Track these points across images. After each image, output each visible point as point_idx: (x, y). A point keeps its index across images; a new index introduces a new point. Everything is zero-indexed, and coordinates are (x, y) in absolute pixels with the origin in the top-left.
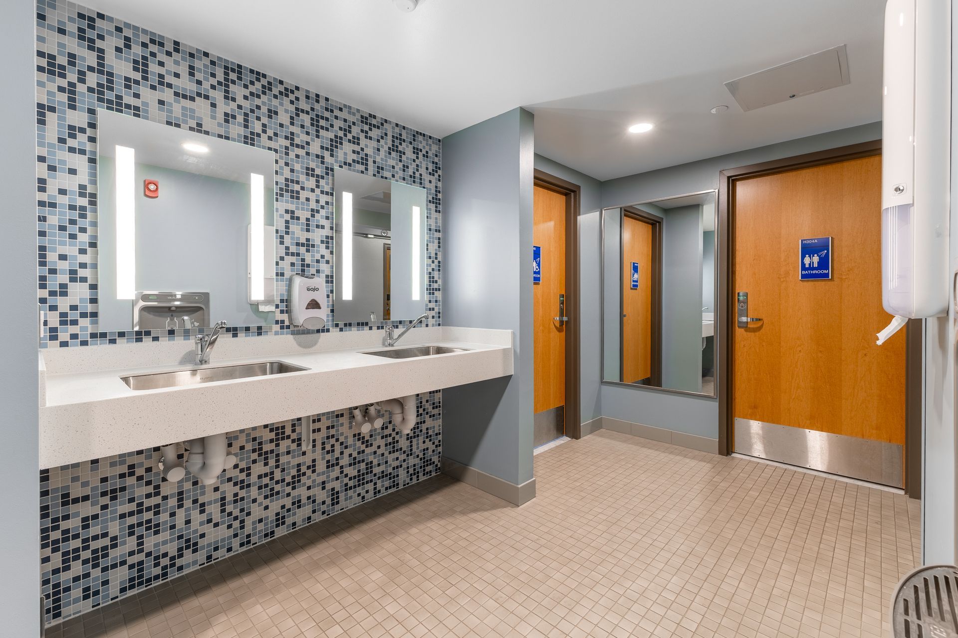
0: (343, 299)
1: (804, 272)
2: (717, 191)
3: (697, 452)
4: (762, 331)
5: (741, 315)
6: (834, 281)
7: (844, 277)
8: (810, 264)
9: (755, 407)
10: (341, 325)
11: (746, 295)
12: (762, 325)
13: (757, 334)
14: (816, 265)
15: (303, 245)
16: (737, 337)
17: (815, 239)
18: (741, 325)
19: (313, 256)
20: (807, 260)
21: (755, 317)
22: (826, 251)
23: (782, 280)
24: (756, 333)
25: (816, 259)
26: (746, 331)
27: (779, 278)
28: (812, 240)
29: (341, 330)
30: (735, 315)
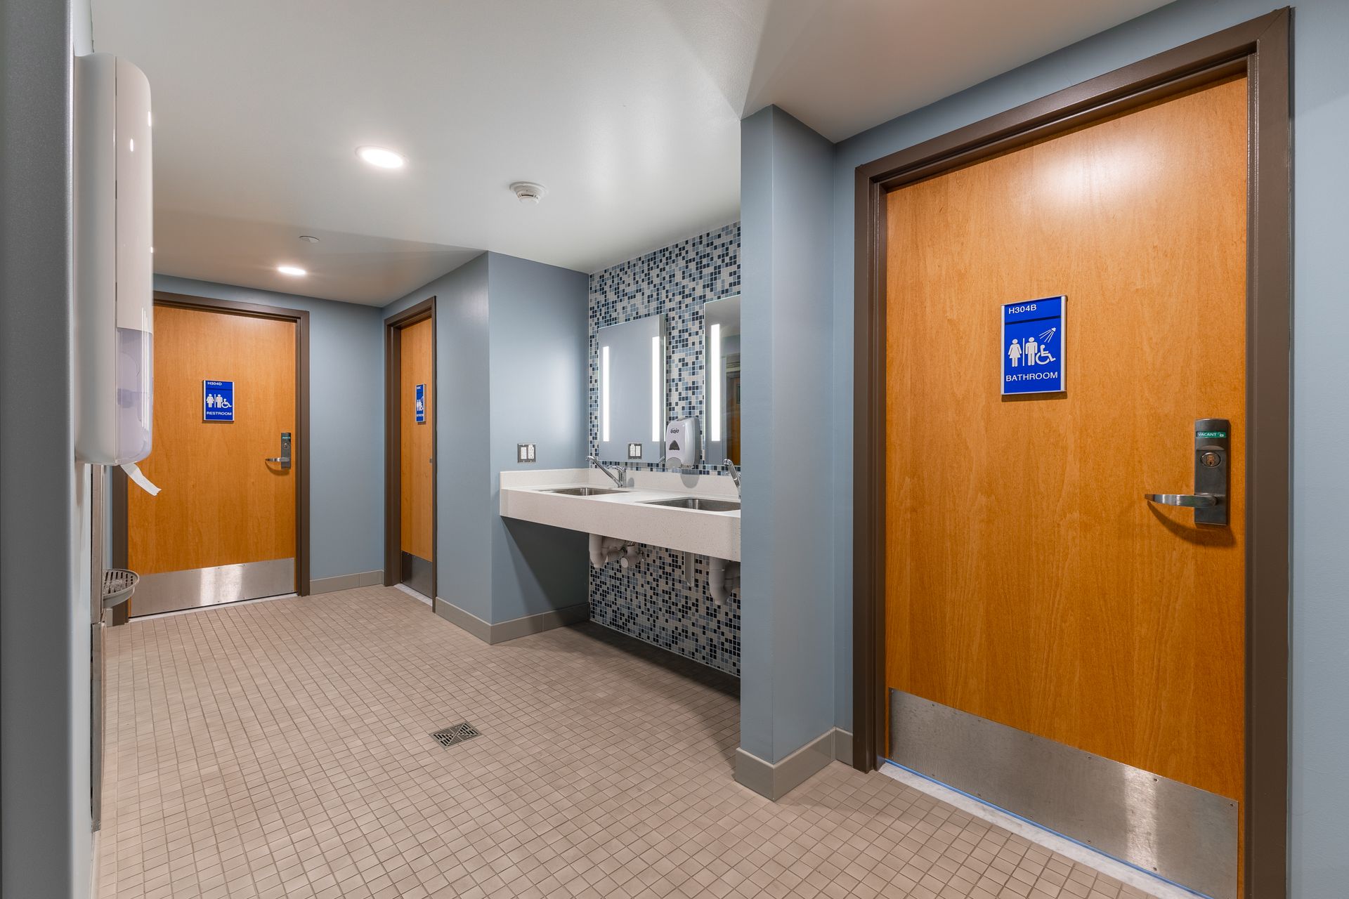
0: (712, 440)
10: (719, 469)
15: (690, 388)
19: (697, 398)
29: (719, 473)
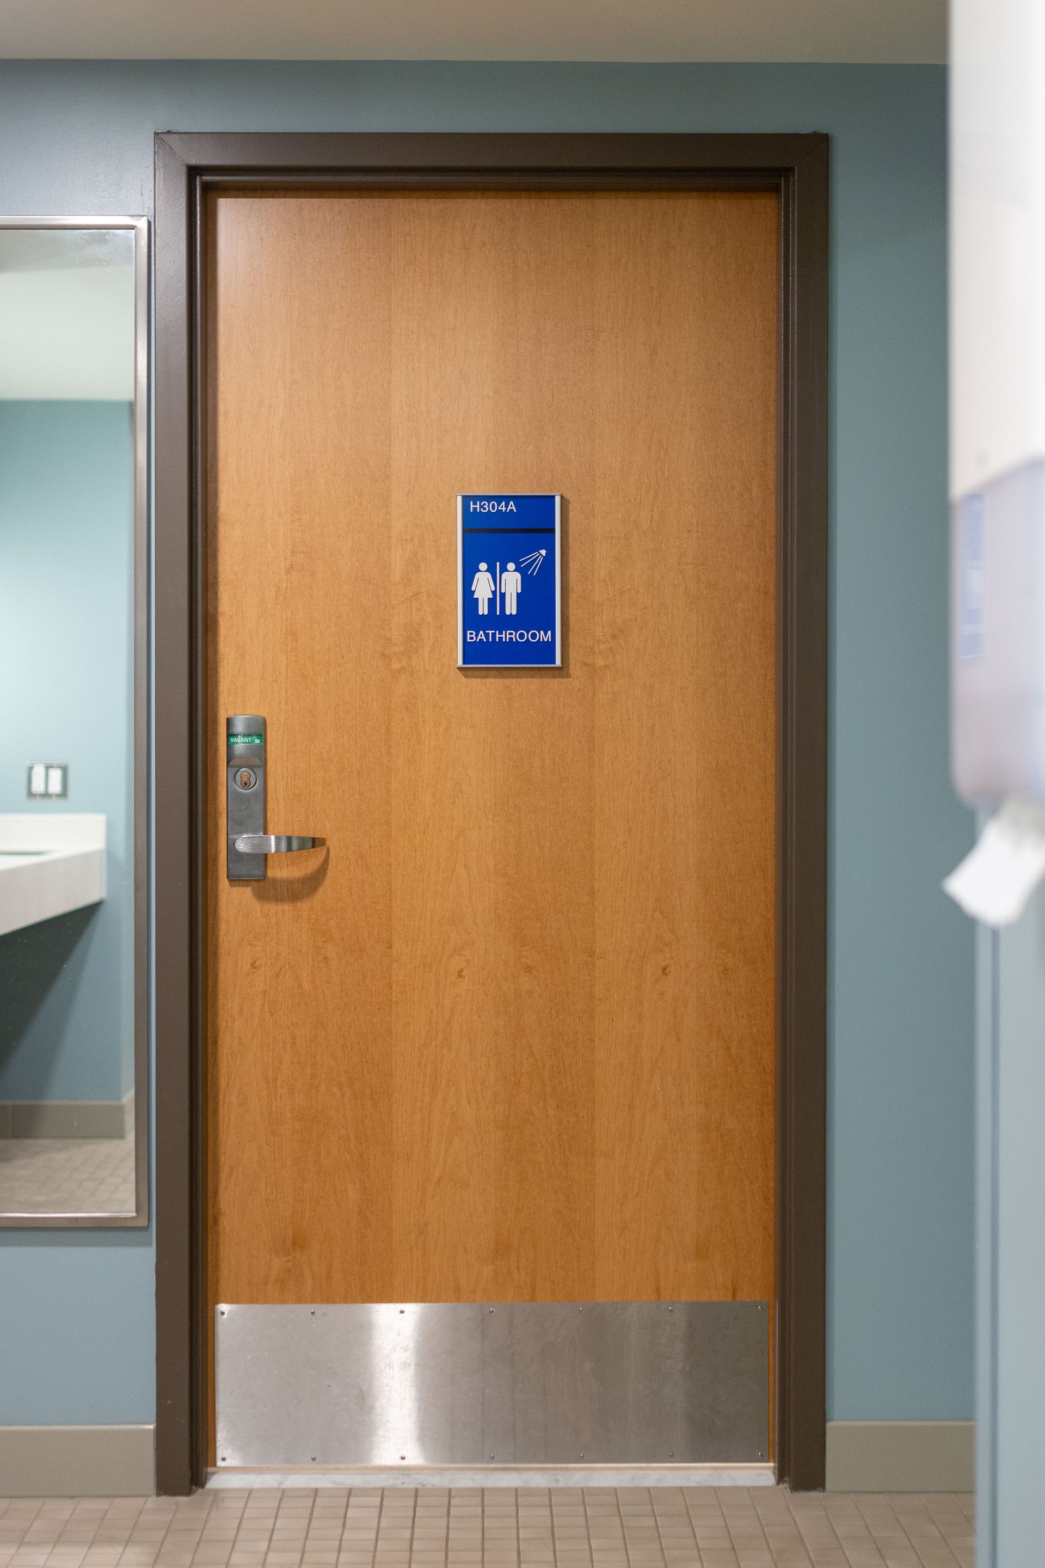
1: (472, 636)
2: (142, 224)
3: (63, 1510)
4: (325, 892)
5: (238, 825)
6: (569, 676)
7: (600, 662)
8: (492, 602)
9: (299, 1242)
11: (259, 729)
12: (322, 870)
13: (304, 906)
14: (511, 608)
16: (223, 927)
17: (507, 499)
18: (242, 869)
20: (483, 586)
21: (297, 832)
22: (543, 552)
23: (396, 665)
24: (299, 904)
25: (512, 582)
26: (261, 896)
27: (383, 655)
28: (499, 499)
30: (216, 826)
